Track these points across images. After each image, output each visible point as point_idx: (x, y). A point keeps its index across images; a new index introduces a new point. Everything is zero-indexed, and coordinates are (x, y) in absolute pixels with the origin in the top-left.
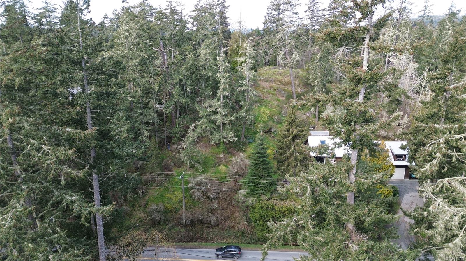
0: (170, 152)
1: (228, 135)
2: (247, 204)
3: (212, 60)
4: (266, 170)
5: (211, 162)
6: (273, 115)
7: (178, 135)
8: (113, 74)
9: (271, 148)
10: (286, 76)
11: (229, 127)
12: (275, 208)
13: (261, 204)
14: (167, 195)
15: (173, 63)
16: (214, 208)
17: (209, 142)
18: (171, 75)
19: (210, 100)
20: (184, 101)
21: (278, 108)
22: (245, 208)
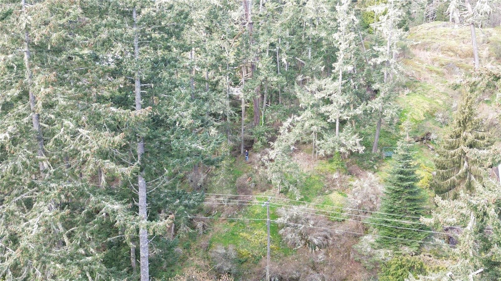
0: (249, 166)
1: (347, 140)
2: (376, 259)
3: (327, 12)
4: (413, 203)
5: (317, 186)
6: (436, 110)
7: (264, 137)
8: (174, 31)
9: (428, 169)
10: (466, 41)
11: (352, 126)
12: (425, 269)
13: (401, 260)
14: (241, 234)
15: (261, 16)
16: (318, 261)
17: (315, 152)
18: (257, 36)
19: (319, 79)
20: (276, 80)
21: (445, 97)
22: (372, 266)
